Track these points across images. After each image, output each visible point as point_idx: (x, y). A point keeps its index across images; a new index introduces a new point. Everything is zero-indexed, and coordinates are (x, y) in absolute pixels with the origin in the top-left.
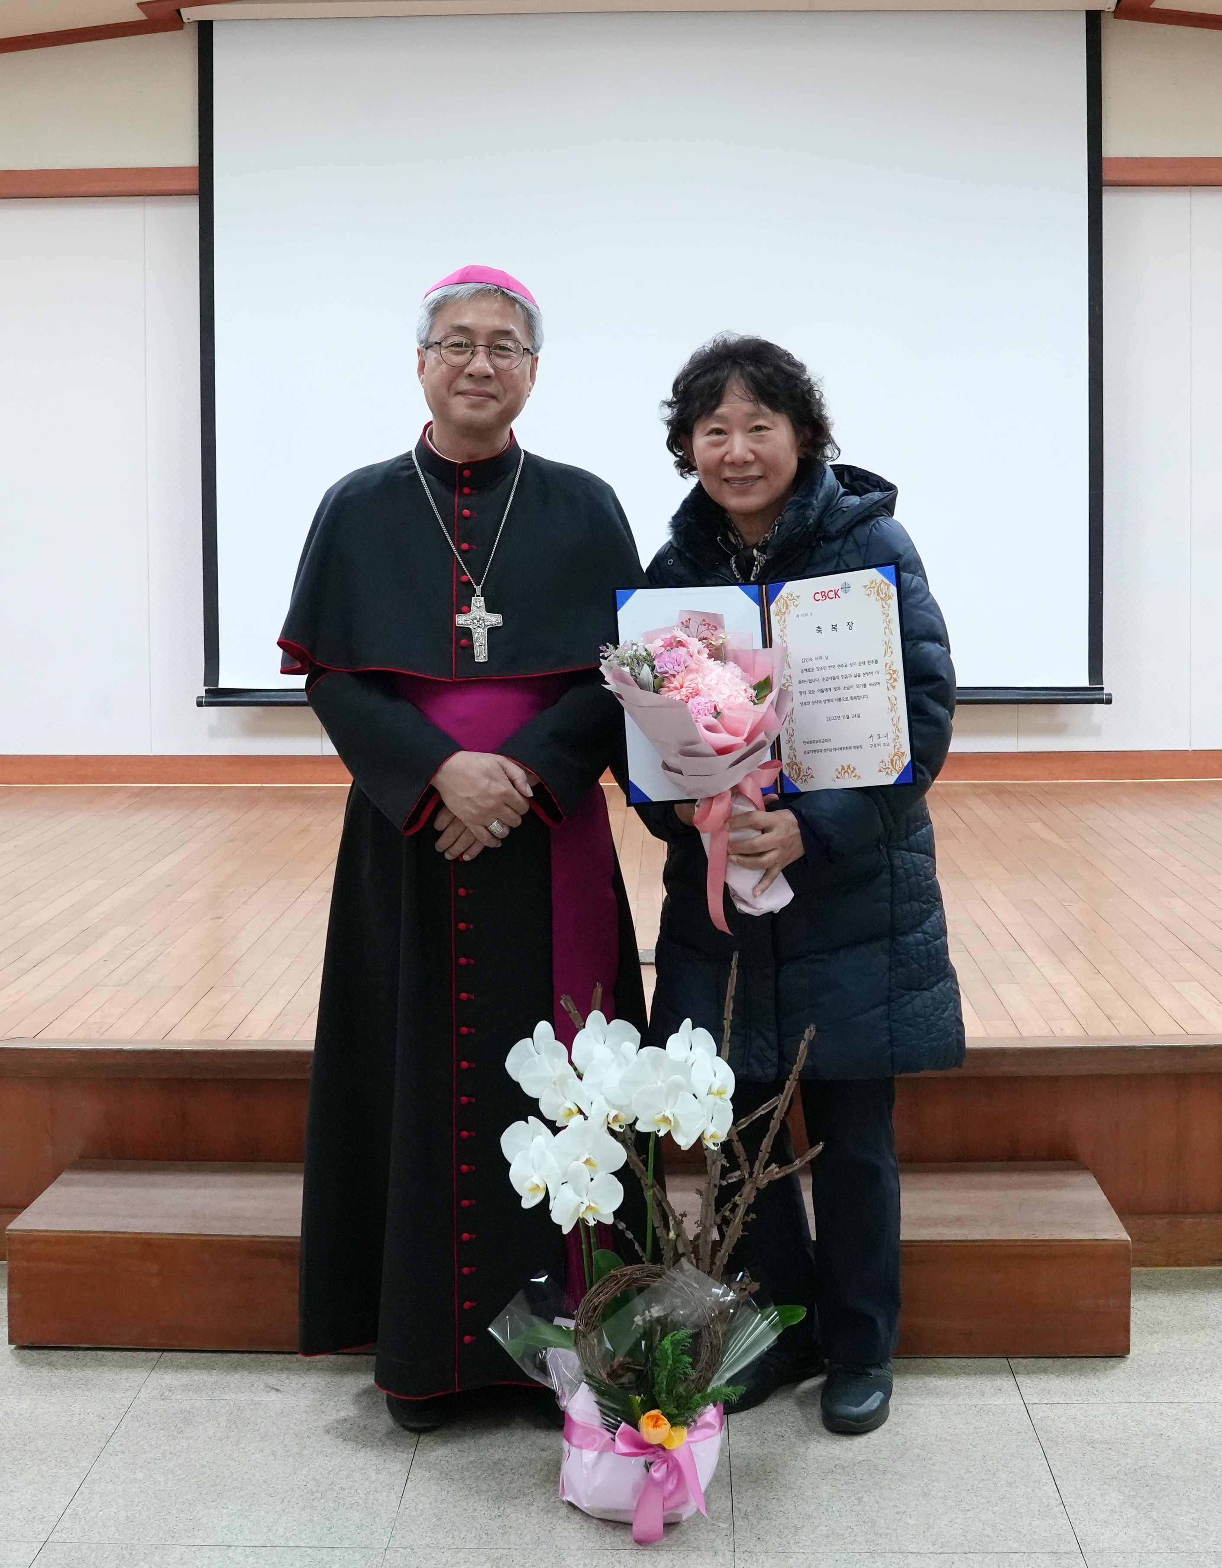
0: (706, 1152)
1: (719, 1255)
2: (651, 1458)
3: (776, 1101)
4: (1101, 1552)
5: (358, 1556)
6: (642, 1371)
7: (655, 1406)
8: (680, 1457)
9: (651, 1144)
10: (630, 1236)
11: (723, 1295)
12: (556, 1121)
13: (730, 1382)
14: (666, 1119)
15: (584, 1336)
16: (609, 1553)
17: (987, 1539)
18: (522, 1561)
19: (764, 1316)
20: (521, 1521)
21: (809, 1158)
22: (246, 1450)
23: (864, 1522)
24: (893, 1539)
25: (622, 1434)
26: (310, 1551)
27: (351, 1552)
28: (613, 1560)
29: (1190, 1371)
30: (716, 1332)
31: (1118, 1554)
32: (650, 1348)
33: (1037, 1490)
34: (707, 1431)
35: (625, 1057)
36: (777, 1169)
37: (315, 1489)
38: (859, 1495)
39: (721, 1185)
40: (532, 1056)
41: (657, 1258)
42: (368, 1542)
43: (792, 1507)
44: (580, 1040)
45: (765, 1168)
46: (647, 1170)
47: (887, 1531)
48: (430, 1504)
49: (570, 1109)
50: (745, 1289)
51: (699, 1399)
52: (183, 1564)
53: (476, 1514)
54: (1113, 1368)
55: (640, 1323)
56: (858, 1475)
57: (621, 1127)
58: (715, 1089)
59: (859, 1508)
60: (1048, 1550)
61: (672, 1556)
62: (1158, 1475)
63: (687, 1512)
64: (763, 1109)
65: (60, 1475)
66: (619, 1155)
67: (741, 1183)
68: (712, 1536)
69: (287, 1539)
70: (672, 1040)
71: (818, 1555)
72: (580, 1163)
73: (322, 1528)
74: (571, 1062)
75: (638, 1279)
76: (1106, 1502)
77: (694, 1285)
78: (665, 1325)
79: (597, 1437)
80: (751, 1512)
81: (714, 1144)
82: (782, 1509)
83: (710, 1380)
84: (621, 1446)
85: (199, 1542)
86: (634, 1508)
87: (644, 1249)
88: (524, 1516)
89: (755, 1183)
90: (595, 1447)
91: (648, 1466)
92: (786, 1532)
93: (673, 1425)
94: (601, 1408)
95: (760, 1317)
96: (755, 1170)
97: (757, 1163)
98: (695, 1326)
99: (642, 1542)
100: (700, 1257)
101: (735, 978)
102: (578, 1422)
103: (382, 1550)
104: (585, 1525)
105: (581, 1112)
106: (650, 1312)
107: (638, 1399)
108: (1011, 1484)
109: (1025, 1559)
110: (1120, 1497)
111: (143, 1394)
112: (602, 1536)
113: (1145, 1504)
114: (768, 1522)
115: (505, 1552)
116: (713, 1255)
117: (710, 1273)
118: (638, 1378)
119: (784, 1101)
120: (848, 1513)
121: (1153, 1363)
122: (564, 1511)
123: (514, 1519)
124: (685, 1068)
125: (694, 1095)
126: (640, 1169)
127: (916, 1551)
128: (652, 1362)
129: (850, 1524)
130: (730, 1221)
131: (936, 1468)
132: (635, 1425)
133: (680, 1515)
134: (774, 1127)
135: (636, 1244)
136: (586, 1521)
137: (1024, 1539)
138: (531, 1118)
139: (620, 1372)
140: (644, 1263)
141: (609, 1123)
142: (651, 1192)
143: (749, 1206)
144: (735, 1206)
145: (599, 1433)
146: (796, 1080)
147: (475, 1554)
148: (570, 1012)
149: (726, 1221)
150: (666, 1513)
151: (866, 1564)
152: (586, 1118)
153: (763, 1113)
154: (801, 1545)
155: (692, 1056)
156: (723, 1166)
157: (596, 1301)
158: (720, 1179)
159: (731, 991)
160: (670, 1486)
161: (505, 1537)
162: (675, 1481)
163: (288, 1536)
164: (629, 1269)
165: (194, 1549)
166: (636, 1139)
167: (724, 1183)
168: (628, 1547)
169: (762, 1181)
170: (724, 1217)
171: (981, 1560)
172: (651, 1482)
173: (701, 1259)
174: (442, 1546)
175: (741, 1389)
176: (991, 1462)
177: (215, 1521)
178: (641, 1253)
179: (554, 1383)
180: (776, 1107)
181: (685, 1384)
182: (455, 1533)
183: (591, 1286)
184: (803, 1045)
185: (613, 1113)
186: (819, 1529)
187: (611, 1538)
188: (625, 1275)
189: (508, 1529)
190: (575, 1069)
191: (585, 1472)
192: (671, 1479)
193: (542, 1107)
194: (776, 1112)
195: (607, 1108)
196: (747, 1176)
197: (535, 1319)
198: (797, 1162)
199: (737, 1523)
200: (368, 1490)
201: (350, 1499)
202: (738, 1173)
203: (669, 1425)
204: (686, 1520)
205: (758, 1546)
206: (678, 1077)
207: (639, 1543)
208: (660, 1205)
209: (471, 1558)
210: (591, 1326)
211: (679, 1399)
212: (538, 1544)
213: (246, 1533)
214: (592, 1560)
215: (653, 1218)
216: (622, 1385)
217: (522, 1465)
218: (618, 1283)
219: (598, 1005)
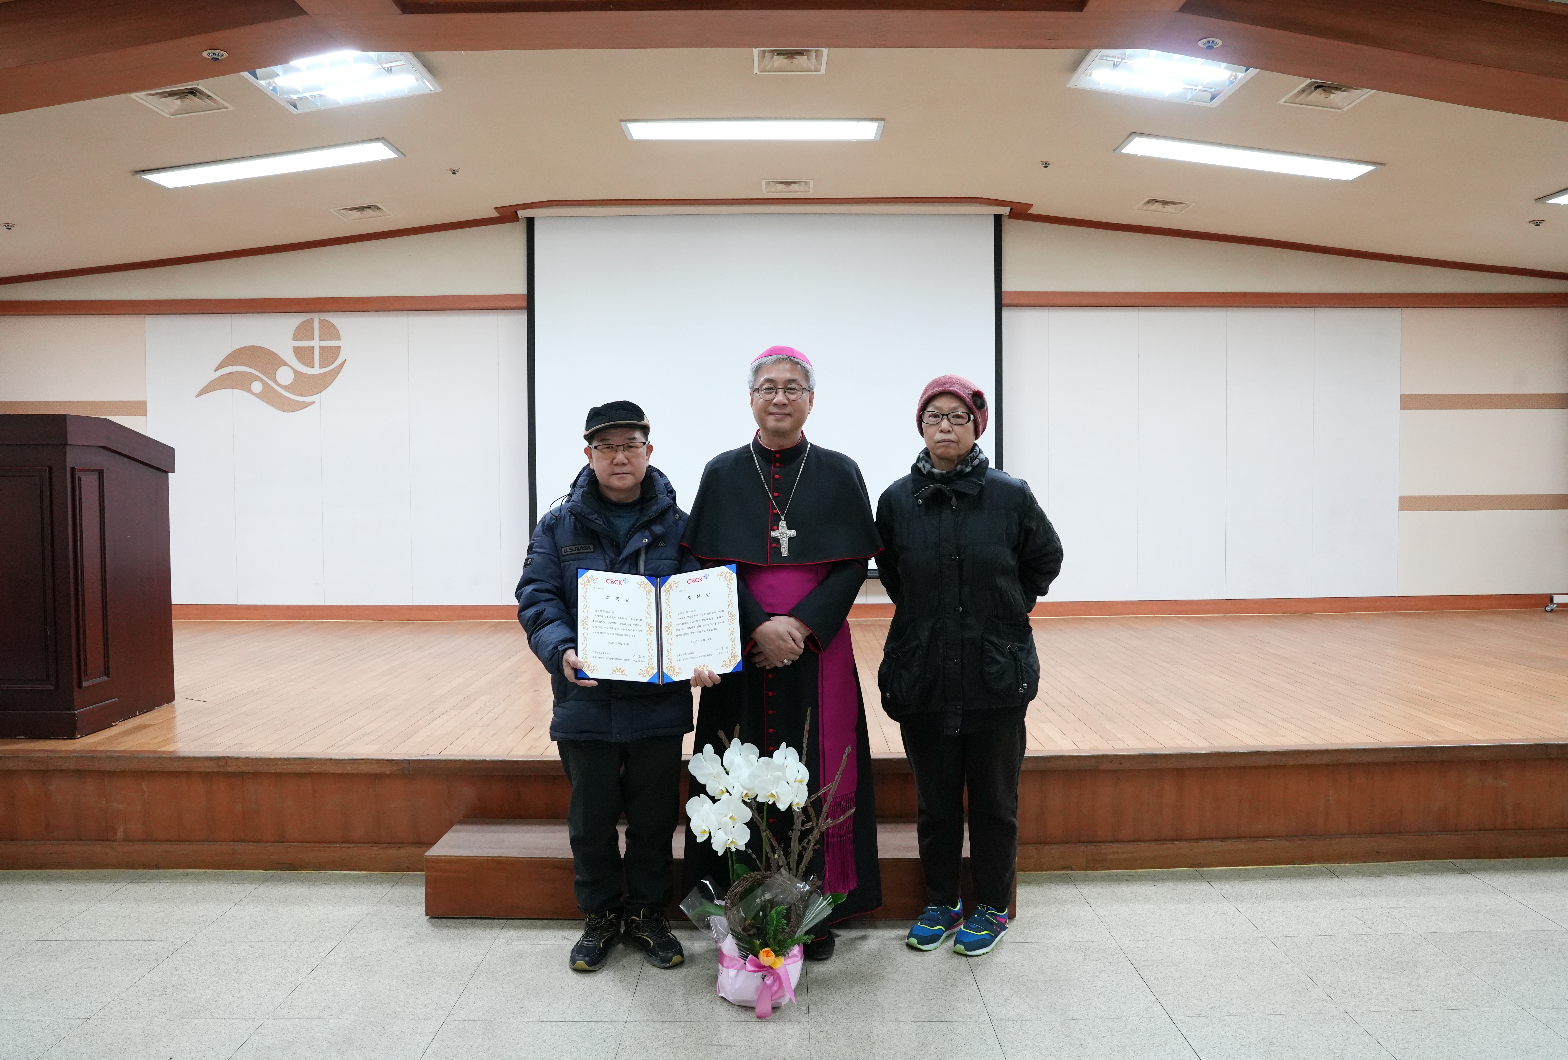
0: (793, 812)
1: (801, 866)
2: (765, 973)
3: (830, 786)
4: (1001, 1020)
5: (611, 1026)
6: (760, 927)
7: (767, 946)
8: (781, 972)
9: (765, 808)
10: (754, 856)
11: (803, 888)
12: (715, 797)
13: (807, 933)
14: (773, 795)
15: (730, 908)
16: (743, 1023)
17: (941, 1014)
18: (698, 1027)
19: (825, 898)
20: (697, 1006)
22: (552, 971)
23: (877, 1006)
24: (892, 1014)
25: (749, 961)
26: (585, 1023)
27: (607, 1023)
28: (745, 1027)
29: (1047, 926)
30: (799, 906)
31: (1010, 1022)
32: (765, 916)
33: (967, 989)
34: (795, 959)
35: (751, 763)
37: (588, 991)
39: (802, 830)
40: (703, 762)
41: (768, 868)
42: (616, 1019)
43: (839, 998)
44: (727, 754)
46: (763, 822)
47: (889, 1010)
48: (649, 998)
49: (722, 790)
51: (791, 942)
52: (518, 1031)
53: (673, 1003)
55: (759, 902)
57: (749, 799)
58: (798, 779)
60: (974, 1019)
61: (776, 1025)
62: (1031, 980)
63: (784, 1002)
64: (824, 790)
65: (453, 985)
66: (748, 814)
67: (812, 828)
68: (797, 1014)
69: (573, 1018)
71: (853, 1022)
72: (727, 818)
73: (592, 1012)
74: (722, 765)
75: (757, 878)
76: (1004, 994)
77: (788, 882)
78: (772, 903)
79: (736, 962)
80: (818, 1000)
81: (798, 808)
82: (834, 1000)
83: (796, 932)
84: (749, 967)
85: (527, 1018)
86: (756, 1000)
87: (761, 863)
88: (698, 1003)
89: (819, 828)
90: (735, 968)
91: (763, 977)
92: (836, 1011)
93: (777, 955)
94: (739, 948)
95: (822, 899)
96: (820, 822)
97: (821, 818)
98: (789, 902)
99: (760, 1017)
100: (791, 868)
101: (809, 721)
102: (727, 955)
103: (624, 1022)
104: (731, 1009)
105: (728, 792)
106: (764, 897)
107: (758, 942)
108: (954, 985)
109: (961, 1024)
110: (1011, 991)
111: (497, 942)
112: (739, 1014)
113: (1024, 994)
114: (826, 1006)
115: (688, 1023)
116: (797, 867)
117: (796, 876)
118: (758, 930)
120: (868, 1001)
121: (1028, 921)
122: (719, 1001)
123: (694, 1005)
124: (783, 768)
125: (787, 782)
126: (759, 821)
128: (766, 922)
129: (870, 1007)
130: (806, 848)
131: (915, 977)
132: (757, 956)
133: (781, 1003)
134: (830, 798)
135: (757, 861)
136: (731, 1007)
137: (961, 1014)
139: (749, 927)
140: (761, 871)
141: (743, 797)
142: (765, 833)
144: (809, 841)
145: (738, 960)
146: (841, 775)
147: (673, 1023)
148: (722, 738)
149: (804, 849)
150: (774, 1001)
152: (730, 795)
154: (844, 1017)
155: (786, 762)
156: (802, 820)
157: (736, 891)
158: (801, 826)
159: (807, 728)
160: (775, 988)
161: (688, 1016)
162: (777, 986)
163: (574, 1015)
164: (753, 874)
165: (524, 1023)
166: (757, 806)
167: (803, 829)
168: (753, 1020)
170: (803, 847)
171: (938, 1025)
172: (765, 985)
174: (655, 1020)
175: (812, 937)
176: (944, 974)
177: (535, 1008)
178: (759, 866)
179: (715, 933)
181: (783, 934)
182: (662, 1014)
183: (734, 883)
184: (845, 756)
185: (745, 792)
186: (853, 1010)
187: (744, 1015)
188: (751, 877)
189: (690, 1011)
190: (725, 769)
191: (730, 981)
192: (775, 984)
193: (707, 789)
194: (831, 792)
195: (741, 790)
196: (815, 825)
197: (703, 900)
199: (810, 1007)
200: (616, 991)
201: (607, 996)
202: (811, 823)
203: (774, 956)
204: (784, 1004)
205: (822, 1017)
206: (779, 773)
207: (759, 1017)
208: (769, 840)
209: (671, 1027)
210: (733, 904)
211: (780, 941)
212: (706, 1018)
213: (552, 1014)
214: (734, 1027)
215: (766, 847)
216: (750, 935)
217: (698, 978)
218: (748, 881)
219: (737, 735)
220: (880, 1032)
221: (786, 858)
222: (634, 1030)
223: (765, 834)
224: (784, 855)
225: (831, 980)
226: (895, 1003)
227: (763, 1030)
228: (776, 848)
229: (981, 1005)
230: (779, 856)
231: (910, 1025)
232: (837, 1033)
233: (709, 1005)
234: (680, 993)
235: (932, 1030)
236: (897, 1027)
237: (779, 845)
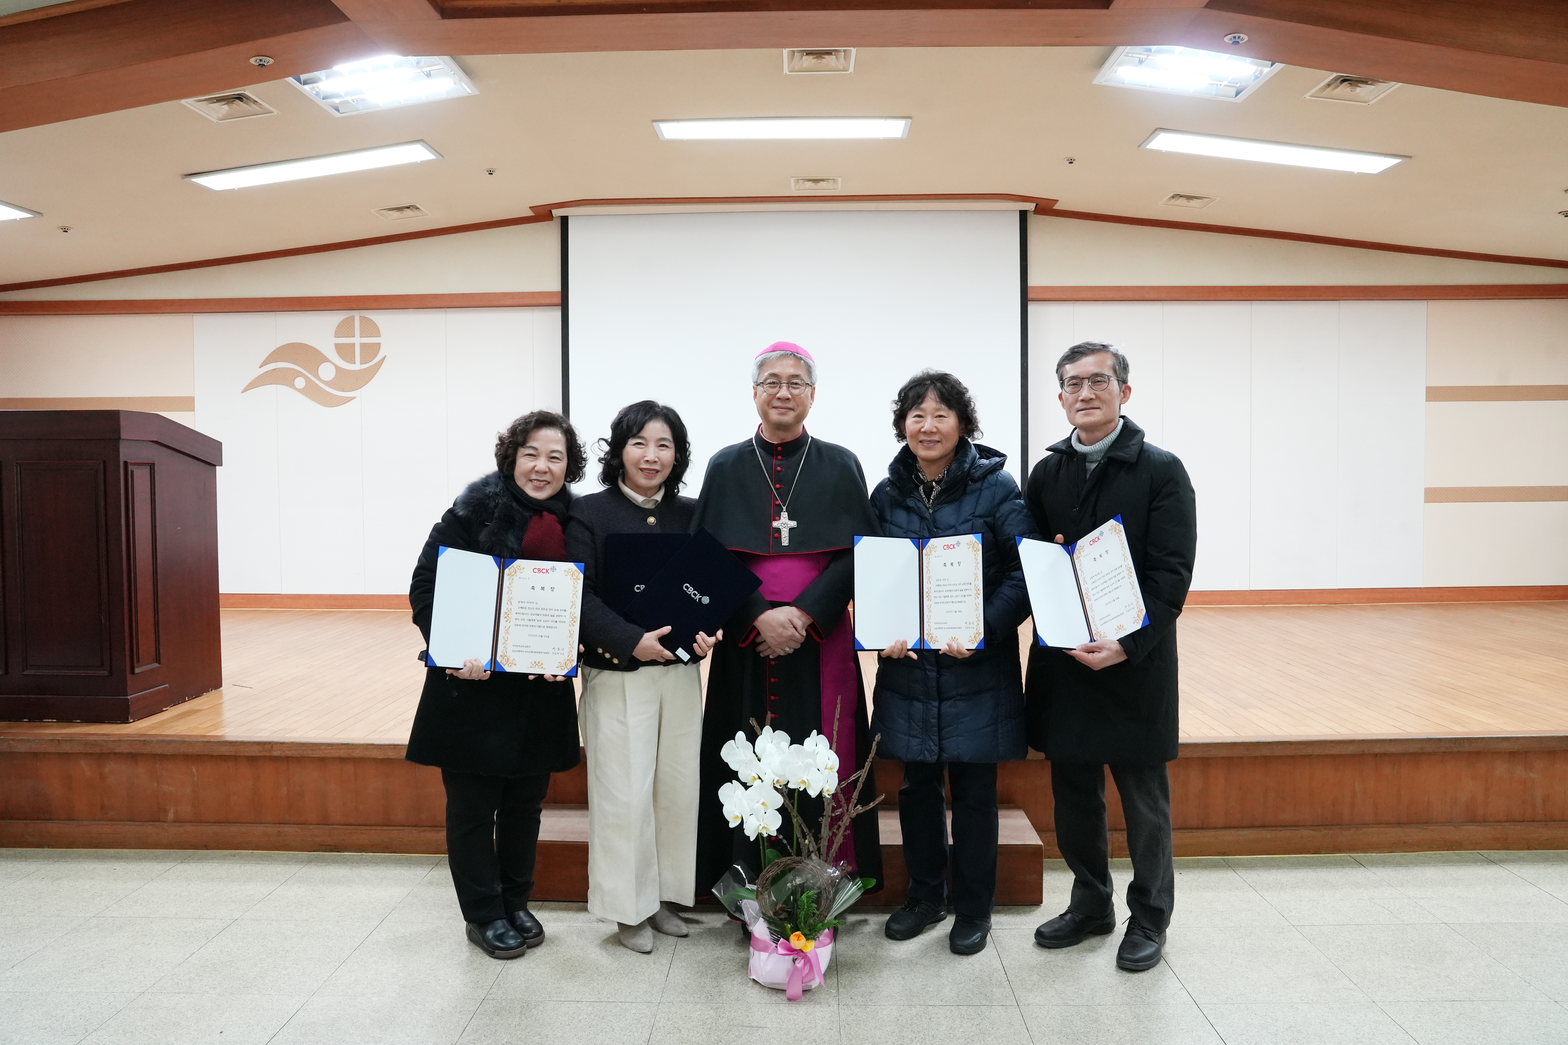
0: (824, 800)
2: (796, 956)
3: (860, 773)
4: (1029, 1007)
5: (645, 1007)
6: (791, 913)
7: (798, 930)
8: (811, 957)
9: (796, 795)
10: (785, 842)
11: (833, 873)
12: (747, 784)
13: (837, 918)
14: (803, 782)
15: (761, 894)
16: (774, 1005)
18: (729, 1009)
19: (855, 884)
20: (728, 989)
21: (877, 802)
23: (906, 990)
24: (921, 998)
25: (780, 944)
26: (620, 1004)
27: (641, 1004)
28: (776, 1009)
30: (829, 892)
31: (1037, 1007)
32: (795, 900)
33: (995, 973)
34: (824, 943)
35: (782, 750)
36: (861, 808)
37: (622, 973)
38: (903, 976)
39: (832, 817)
40: (735, 749)
41: (799, 853)
42: (649, 1001)
43: (868, 983)
45: (855, 807)
46: (794, 808)
47: (918, 994)
48: (682, 980)
49: (754, 777)
50: (844, 870)
51: (820, 927)
52: (555, 1012)
53: (705, 985)
54: (1034, 910)
55: (790, 887)
56: (902, 965)
57: (780, 786)
58: (829, 766)
59: (903, 982)
60: (1001, 1004)
61: (806, 1007)
63: (815, 984)
66: (779, 800)
67: (842, 815)
68: (828, 997)
69: (608, 998)
70: (807, 741)
71: (882, 1007)
72: (759, 804)
73: (626, 993)
74: (754, 752)
75: (788, 864)
76: (1030, 979)
77: (818, 867)
78: (803, 888)
79: (768, 946)
80: (847, 984)
81: (828, 795)
82: (864, 983)
83: (827, 916)
84: (781, 951)
85: (562, 999)
86: (787, 982)
87: (792, 849)
88: (730, 987)
89: (849, 815)
90: (767, 951)
91: (794, 960)
92: (866, 995)
93: (807, 939)
94: (771, 931)
95: (852, 884)
96: (850, 808)
97: (851, 805)
98: (819, 888)
99: (791, 1000)
101: (839, 709)
102: (758, 938)
103: (657, 1004)
104: (762, 991)
105: (760, 778)
106: (795, 881)
107: (789, 926)
108: (981, 970)
109: (988, 1010)
110: (1038, 977)
112: (770, 997)
113: (1051, 981)
114: (856, 990)
117: (826, 861)
118: (789, 915)
119: (865, 773)
121: (1054, 908)
122: (751, 984)
123: (725, 987)
124: (814, 755)
125: (818, 770)
126: (790, 808)
127: (932, 1004)
128: (797, 906)
129: (898, 991)
130: (836, 835)
132: (788, 939)
133: (811, 986)
135: (788, 846)
136: (762, 989)
137: (988, 999)
138: (734, 781)
139: (780, 912)
140: (792, 856)
141: (774, 785)
143: (846, 827)
144: (840, 826)
145: (769, 944)
146: (870, 763)
147: (705, 1006)
148: (754, 726)
149: (834, 834)
150: (805, 986)
151: (907, 1011)
152: (762, 781)
153: (853, 779)
154: (873, 1001)
155: (817, 750)
156: (833, 807)
157: (768, 876)
158: (832, 813)
159: (837, 716)
160: (806, 971)
161: (720, 997)
162: (808, 968)
164: (784, 859)
165: (560, 1003)
166: (788, 792)
167: (833, 815)
168: (784, 1002)
169: (853, 813)
171: (966, 1009)
172: (795, 968)
173: (821, 854)
174: (687, 1002)
175: (842, 921)
177: (571, 989)
178: (791, 851)
179: (746, 918)
180: (860, 776)
181: (813, 919)
182: (695, 995)
183: (765, 868)
184: (874, 744)
185: (777, 779)
186: (883, 993)
187: (775, 998)
188: (782, 862)
189: (722, 993)
190: (757, 756)
191: (762, 965)
192: (806, 967)
193: (740, 776)
194: (861, 779)
195: (773, 777)
196: (845, 811)
197: (736, 885)
198: (871, 804)
199: (840, 991)
200: (650, 973)
201: (641, 978)
202: (841, 810)
203: (805, 939)
204: (814, 988)
205: (851, 1001)
206: (810, 760)
207: (789, 999)
208: (800, 826)
209: (703, 1008)
210: (765, 887)
211: (810, 925)
212: (738, 1000)
213: (587, 994)
214: (765, 1009)
215: (797, 833)
216: (781, 919)
217: (729, 960)
218: (779, 866)
219: (769, 722)
220: (909, 1015)
221: (816, 844)
222: (667, 1011)
223: (796, 820)
224: (814, 841)
225: (860, 963)
226: (924, 987)
227: (794, 1012)
228: (806, 834)
229: (1008, 989)
230: (810, 842)
231: (938, 1009)
232: (866, 1016)
233: (741, 987)
234: (713, 975)
235: (960, 1013)
236: (925, 1011)
237: (809, 831)
